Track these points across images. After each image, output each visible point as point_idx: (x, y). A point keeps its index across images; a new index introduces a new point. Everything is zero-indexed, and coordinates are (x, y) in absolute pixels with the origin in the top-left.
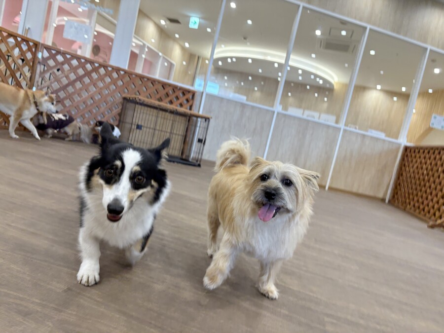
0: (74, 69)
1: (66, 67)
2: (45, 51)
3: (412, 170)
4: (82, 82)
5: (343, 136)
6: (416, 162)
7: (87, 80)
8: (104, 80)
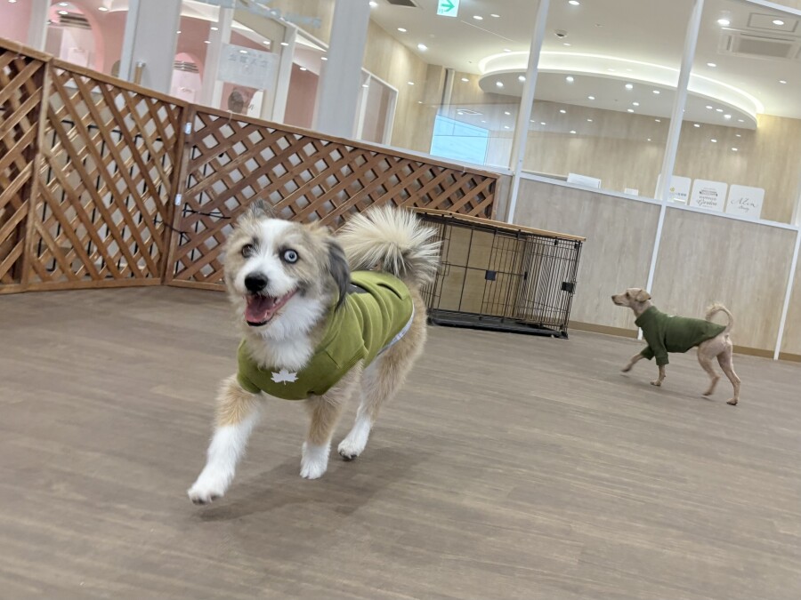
0: (254, 152)
1: (239, 148)
2: (197, 119)
4: (270, 174)
7: (279, 170)
8: (313, 166)
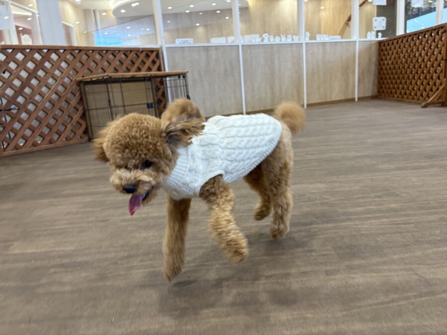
1: (13, 65)
3: (390, 62)
5: (307, 51)
6: (393, 54)
7: (41, 73)
8: (60, 66)
